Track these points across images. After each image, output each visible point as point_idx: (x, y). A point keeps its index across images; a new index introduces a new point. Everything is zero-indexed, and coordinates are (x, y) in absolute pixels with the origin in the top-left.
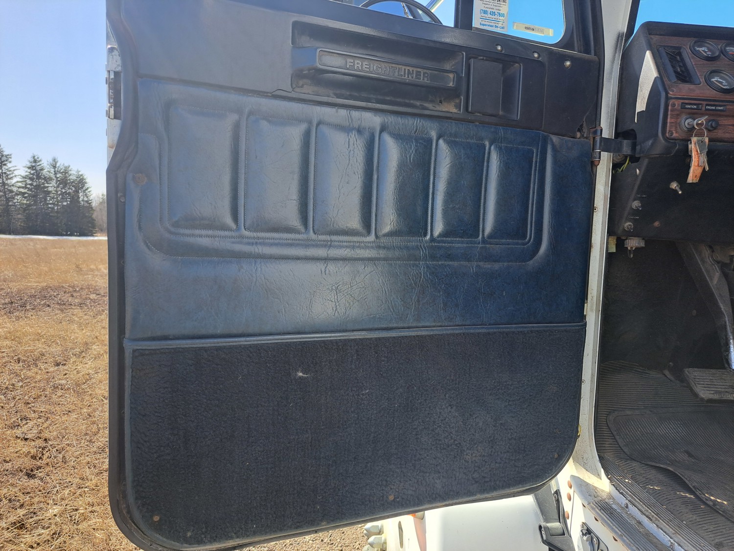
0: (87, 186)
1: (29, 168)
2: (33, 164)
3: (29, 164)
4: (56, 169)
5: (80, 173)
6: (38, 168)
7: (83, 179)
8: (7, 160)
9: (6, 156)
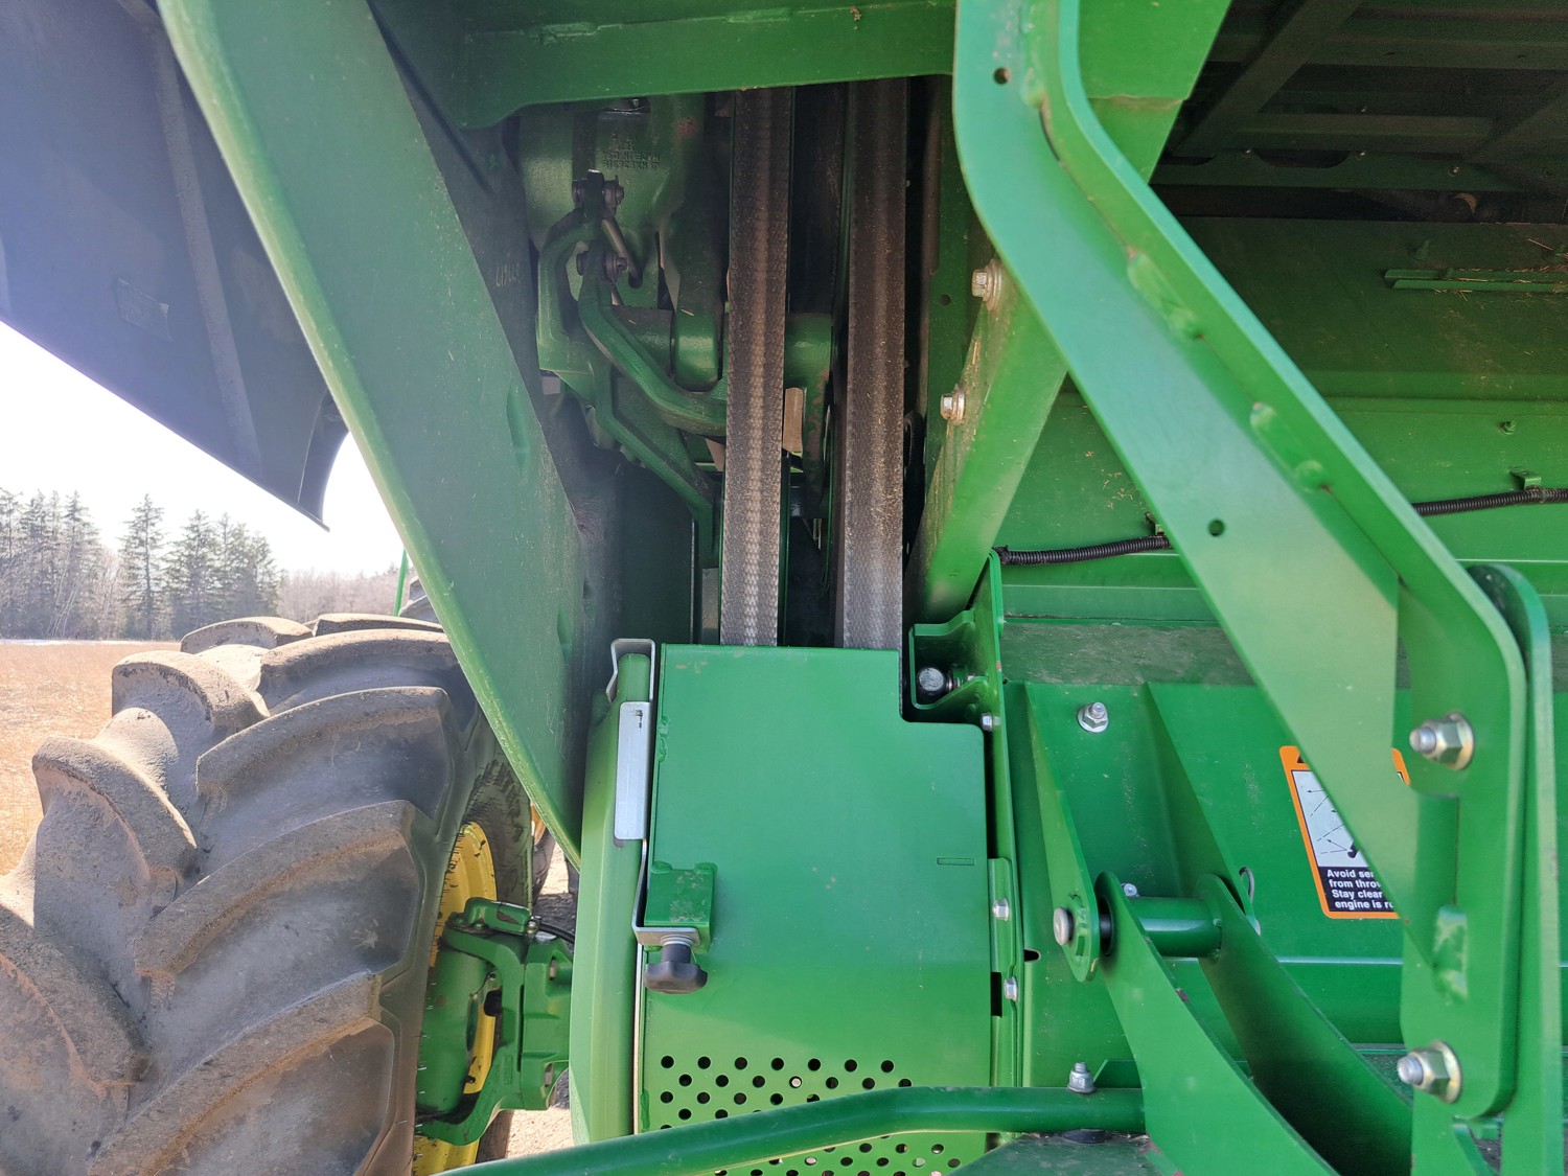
0: (270, 556)
1: (187, 528)
2: (195, 523)
3: (188, 524)
4: (227, 530)
5: (261, 536)
6: (202, 529)
7: (264, 545)
8: (157, 517)
9: (156, 510)
